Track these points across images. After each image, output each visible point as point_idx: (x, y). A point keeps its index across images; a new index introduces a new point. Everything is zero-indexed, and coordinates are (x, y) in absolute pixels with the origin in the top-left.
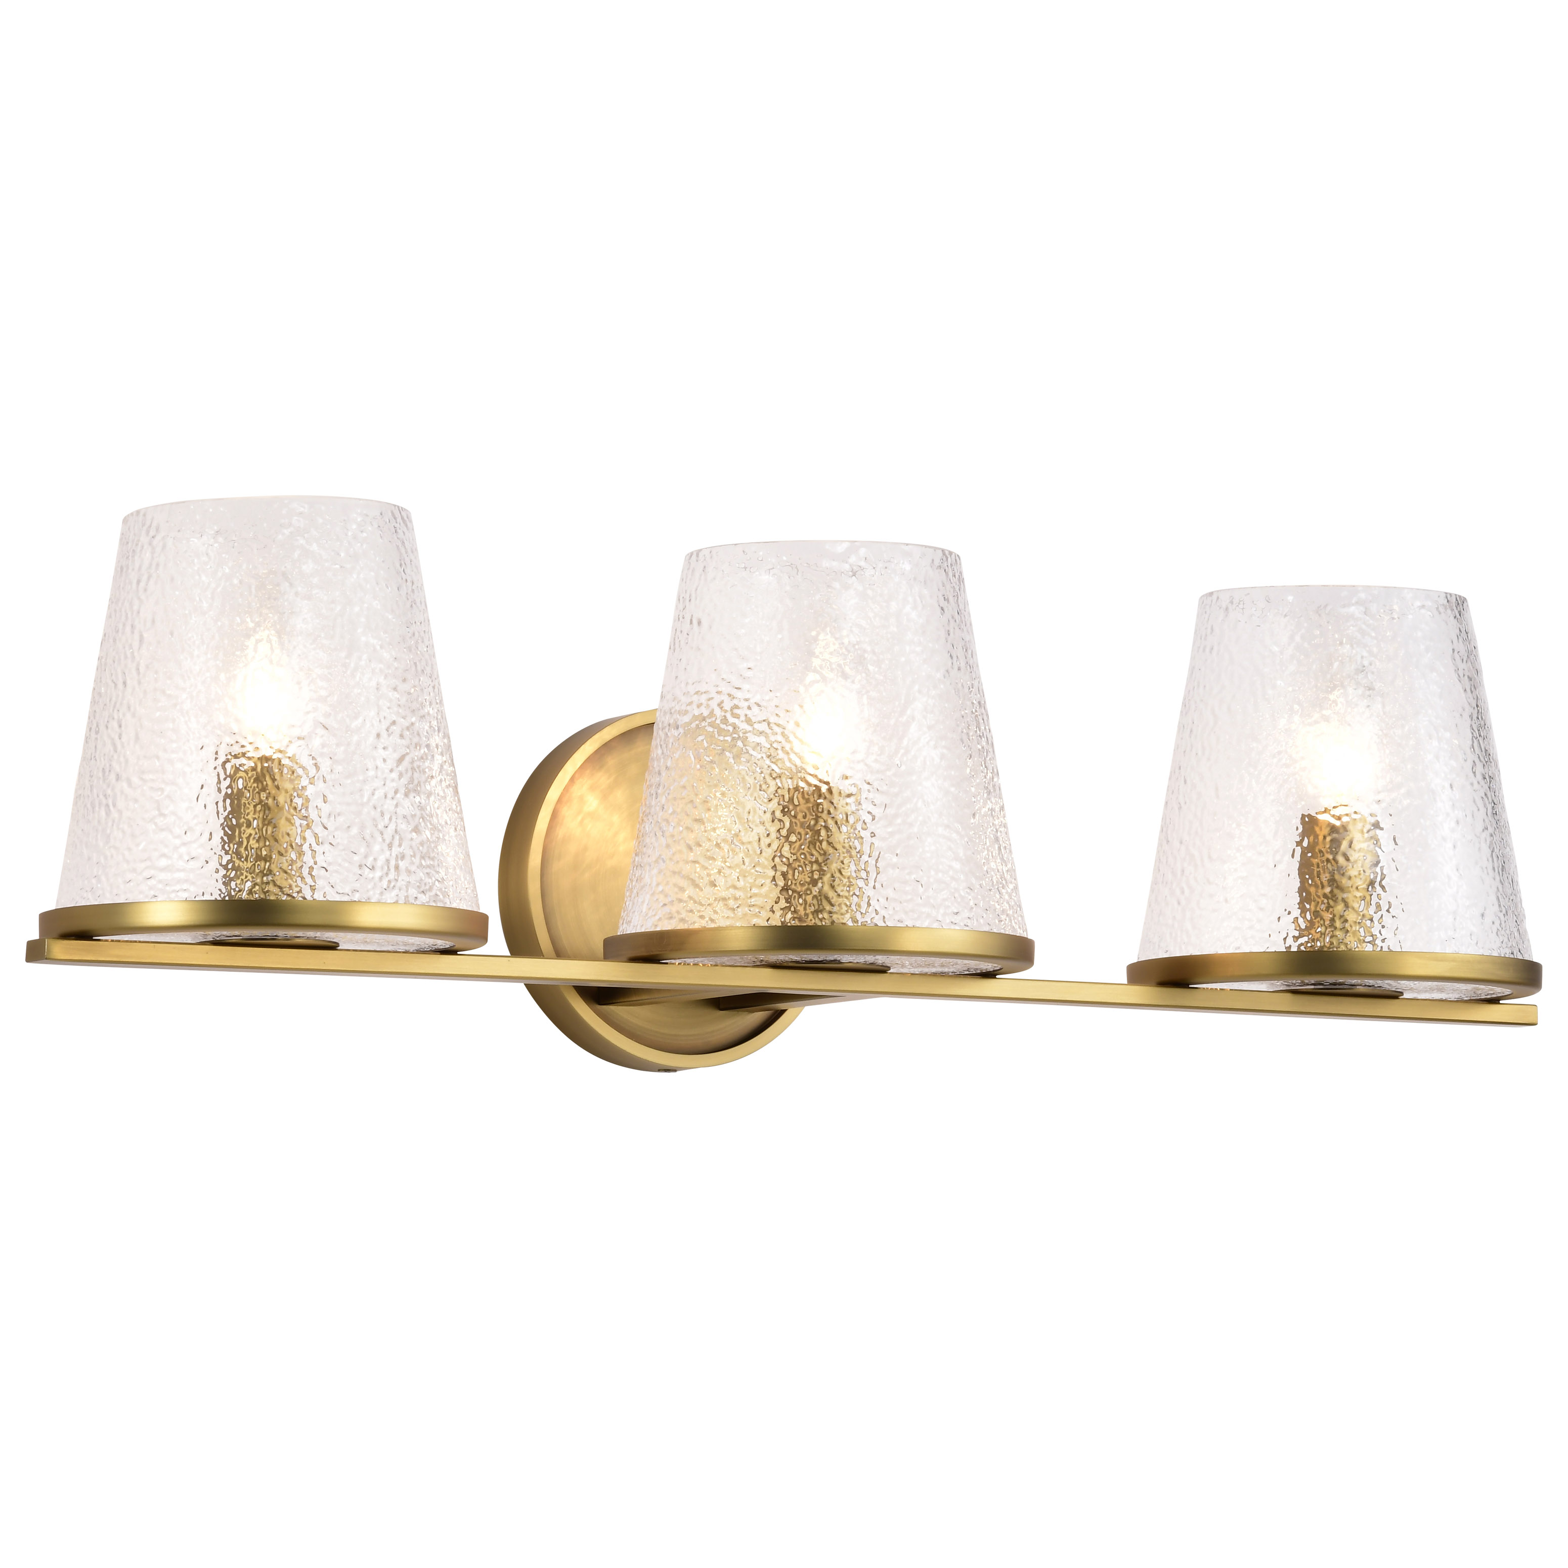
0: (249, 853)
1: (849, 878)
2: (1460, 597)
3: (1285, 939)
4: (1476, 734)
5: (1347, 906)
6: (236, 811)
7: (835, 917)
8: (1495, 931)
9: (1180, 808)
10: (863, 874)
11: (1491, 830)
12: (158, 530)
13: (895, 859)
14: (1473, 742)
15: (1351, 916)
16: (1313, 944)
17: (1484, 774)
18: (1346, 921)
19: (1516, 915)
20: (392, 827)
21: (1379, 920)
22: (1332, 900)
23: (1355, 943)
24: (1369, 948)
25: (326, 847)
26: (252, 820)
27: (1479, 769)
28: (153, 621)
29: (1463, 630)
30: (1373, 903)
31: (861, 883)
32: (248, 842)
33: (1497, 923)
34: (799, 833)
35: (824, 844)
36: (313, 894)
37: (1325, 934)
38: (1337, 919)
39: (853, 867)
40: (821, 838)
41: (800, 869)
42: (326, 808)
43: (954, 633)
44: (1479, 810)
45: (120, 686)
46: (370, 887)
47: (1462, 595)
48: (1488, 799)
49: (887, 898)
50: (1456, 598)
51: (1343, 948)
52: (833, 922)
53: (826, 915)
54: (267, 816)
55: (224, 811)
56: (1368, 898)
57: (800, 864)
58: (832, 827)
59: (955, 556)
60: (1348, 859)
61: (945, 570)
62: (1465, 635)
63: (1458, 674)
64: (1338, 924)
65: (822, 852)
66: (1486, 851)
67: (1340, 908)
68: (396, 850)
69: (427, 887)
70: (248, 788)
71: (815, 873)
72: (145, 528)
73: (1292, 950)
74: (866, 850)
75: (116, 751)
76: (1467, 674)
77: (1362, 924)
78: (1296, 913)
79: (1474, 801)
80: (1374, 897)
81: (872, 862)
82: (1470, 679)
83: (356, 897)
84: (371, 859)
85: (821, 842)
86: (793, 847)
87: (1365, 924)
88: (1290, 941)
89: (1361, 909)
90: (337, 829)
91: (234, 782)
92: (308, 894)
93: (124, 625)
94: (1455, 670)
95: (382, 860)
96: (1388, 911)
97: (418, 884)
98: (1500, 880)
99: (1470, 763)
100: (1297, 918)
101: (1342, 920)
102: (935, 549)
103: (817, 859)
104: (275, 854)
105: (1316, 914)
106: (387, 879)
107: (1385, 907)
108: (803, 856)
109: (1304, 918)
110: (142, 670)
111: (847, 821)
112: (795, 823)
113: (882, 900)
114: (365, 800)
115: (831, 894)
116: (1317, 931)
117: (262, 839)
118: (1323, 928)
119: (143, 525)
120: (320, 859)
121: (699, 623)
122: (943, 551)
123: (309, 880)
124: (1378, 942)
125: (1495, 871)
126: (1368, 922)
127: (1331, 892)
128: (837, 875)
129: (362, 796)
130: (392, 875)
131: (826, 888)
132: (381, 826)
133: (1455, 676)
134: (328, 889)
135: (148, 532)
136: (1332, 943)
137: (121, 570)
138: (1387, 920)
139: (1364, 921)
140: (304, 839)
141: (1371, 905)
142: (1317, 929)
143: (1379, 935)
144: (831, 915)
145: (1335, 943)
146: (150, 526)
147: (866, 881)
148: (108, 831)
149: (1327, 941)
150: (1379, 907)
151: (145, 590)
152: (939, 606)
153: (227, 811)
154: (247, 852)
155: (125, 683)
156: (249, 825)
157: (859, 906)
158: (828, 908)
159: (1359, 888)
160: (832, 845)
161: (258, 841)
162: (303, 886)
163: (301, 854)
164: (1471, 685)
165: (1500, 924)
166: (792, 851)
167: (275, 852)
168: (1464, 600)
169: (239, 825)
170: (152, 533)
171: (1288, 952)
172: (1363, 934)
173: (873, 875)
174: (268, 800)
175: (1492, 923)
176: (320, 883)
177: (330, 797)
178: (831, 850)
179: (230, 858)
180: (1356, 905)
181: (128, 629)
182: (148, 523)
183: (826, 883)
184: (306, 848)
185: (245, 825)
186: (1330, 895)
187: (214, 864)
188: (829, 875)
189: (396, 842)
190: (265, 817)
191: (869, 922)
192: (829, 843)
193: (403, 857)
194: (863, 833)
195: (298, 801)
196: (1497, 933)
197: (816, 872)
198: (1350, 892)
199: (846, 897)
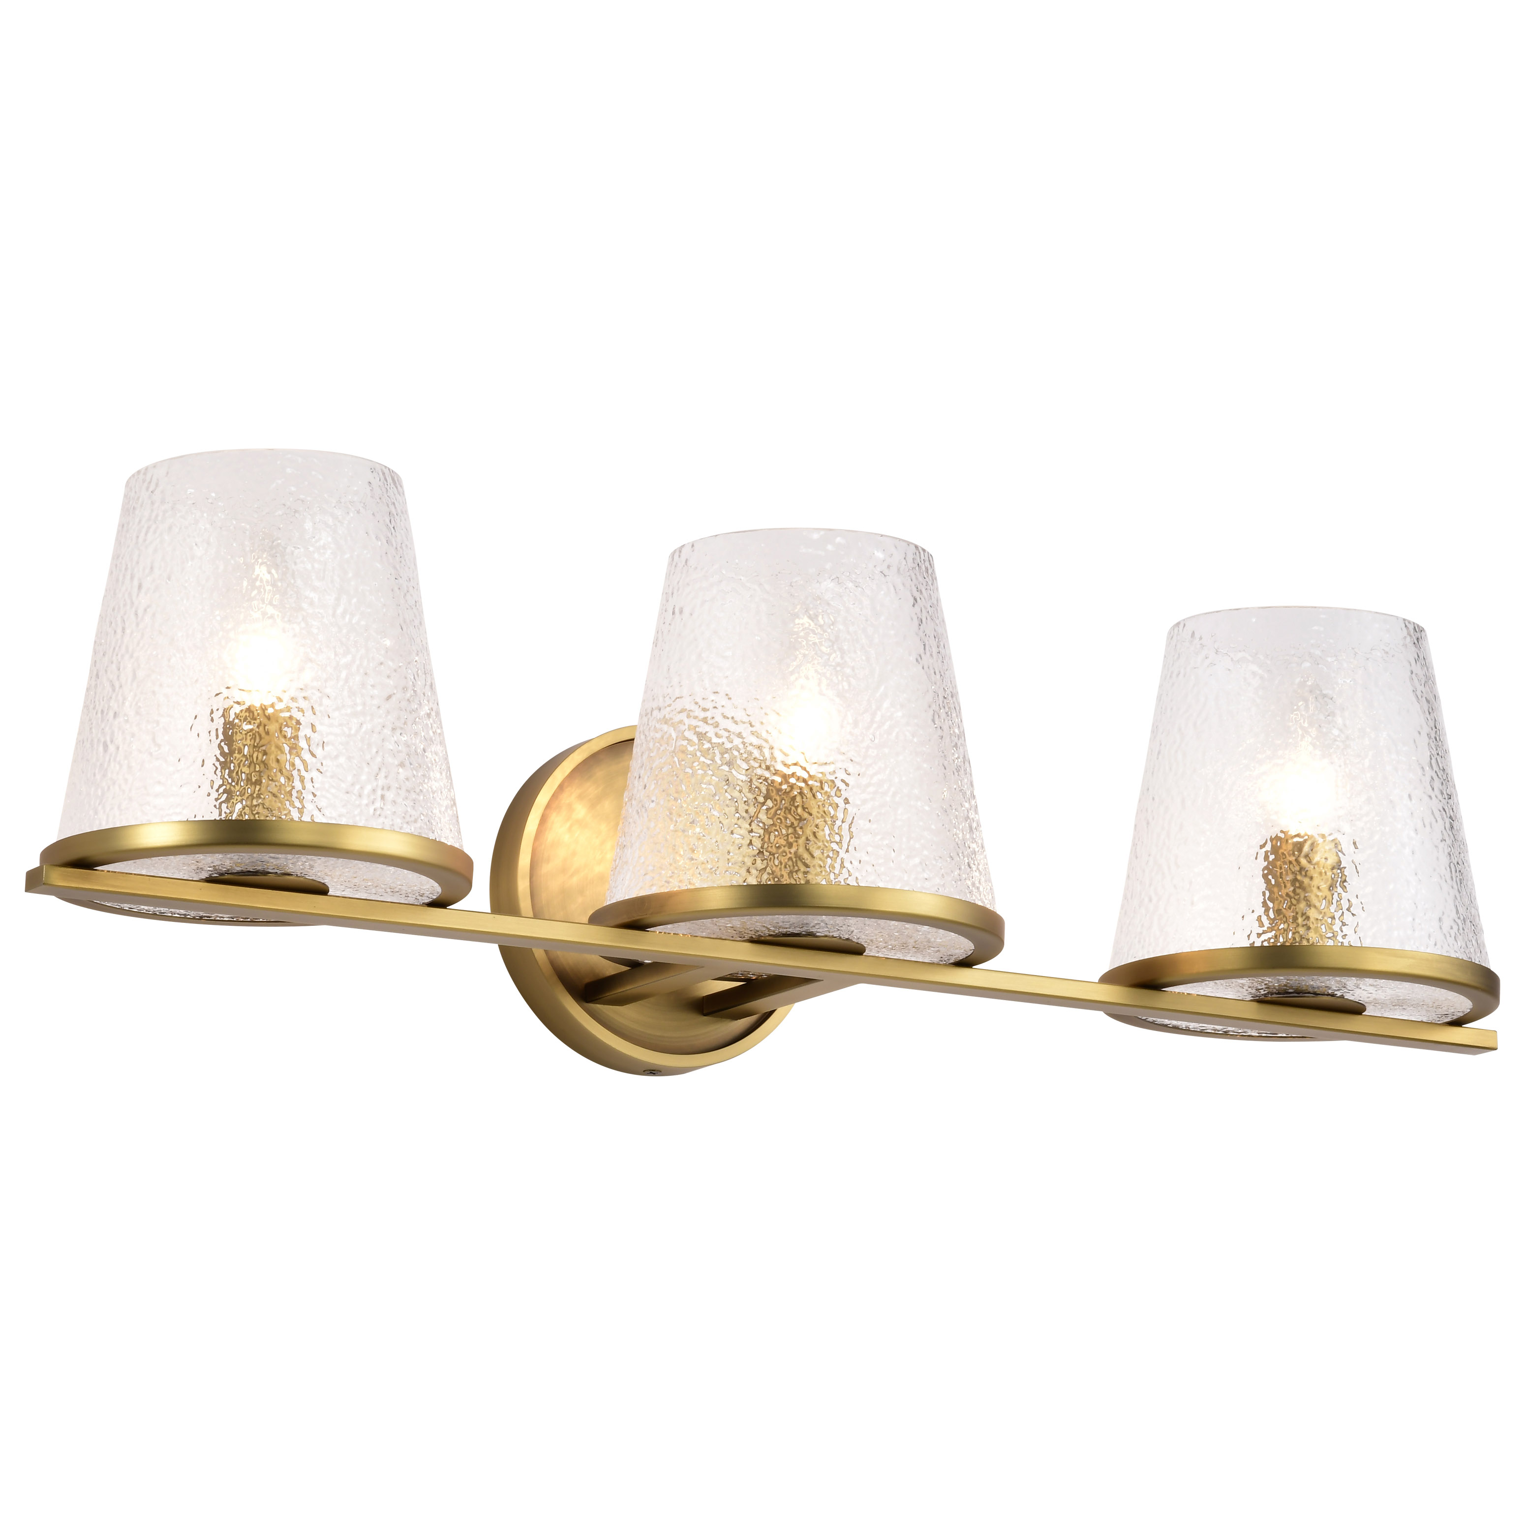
0: (239, 778)
1: (823, 841)
2: (1418, 626)
3: (1249, 936)
4: (1434, 752)
5: (1309, 905)
6: (228, 739)
7: (809, 877)
8: (1453, 935)
9: (1148, 823)
10: (837, 838)
11: (1449, 842)
12: (157, 485)
13: (868, 825)
14: (1431, 759)
15: (1313, 913)
16: (1276, 939)
17: (1442, 789)
18: (1308, 918)
19: (1473, 925)
20: (379, 759)
21: (1340, 917)
22: (1295, 899)
23: (1317, 939)
24: (1330, 943)
25: (314, 774)
26: (242, 747)
27: (1437, 784)
28: (152, 568)
29: (1421, 657)
30: (1334, 901)
31: (835, 846)
32: (239, 767)
33: (1455, 927)
34: (776, 800)
35: (800, 810)
36: (301, 817)
37: (1287, 931)
38: (1299, 916)
39: (827, 831)
40: (796, 804)
41: (776, 833)
42: (316, 738)
43: (926, 623)
44: (1437, 821)
45: (119, 631)
46: (356, 813)
47: (1420, 625)
48: (1446, 813)
49: (860, 861)
50: (1415, 627)
51: (1305, 943)
52: (808, 882)
53: (800, 875)
54: (257, 744)
55: (217, 739)
56: (1329, 897)
57: (776, 828)
58: (807, 794)
59: (928, 555)
60: (1310, 862)
61: (918, 564)
62: (1422, 659)
63: (1416, 694)
64: (1300, 920)
65: (798, 817)
66: (1445, 860)
67: (1302, 905)
68: (381, 781)
69: (413, 819)
70: (239, 717)
71: (790, 836)
72: (146, 484)
73: (1255, 945)
74: (840, 815)
75: (114, 690)
76: (1425, 695)
77: (1323, 922)
78: (1261, 911)
79: (1433, 813)
80: (1336, 896)
81: (845, 826)
82: (1428, 701)
83: (343, 821)
84: (357, 787)
85: (797, 807)
86: (769, 812)
87: (1326, 921)
88: (1253, 938)
89: (1322, 908)
90: (325, 758)
91: (226, 712)
92: (295, 815)
93: (124, 576)
94: (1413, 691)
95: (368, 788)
96: (1348, 910)
97: (403, 815)
98: (1458, 889)
99: (1428, 779)
100: (1261, 916)
101: (1304, 917)
102: (909, 543)
103: (792, 824)
104: (264, 779)
105: (1278, 912)
106: (373, 808)
107: (1345, 905)
108: (779, 821)
109: (1268, 916)
110: (140, 612)
111: (822, 789)
112: (772, 790)
113: (856, 863)
114: (353, 732)
115: (806, 856)
116: (1280, 928)
117: (253, 764)
118: (1286, 925)
119: (144, 481)
120: (308, 785)
121: (681, 612)
122: (916, 547)
123: (298, 804)
124: (1340, 938)
125: (1452, 880)
126: (1329, 920)
127: (1294, 891)
128: (811, 838)
129: (350, 729)
130: (378, 804)
131: (801, 850)
132: (368, 757)
133: (1414, 699)
134: (316, 812)
135: (147, 489)
136: (1294, 939)
137: (123, 527)
138: (1348, 917)
139: (1326, 918)
140: (293, 765)
141: (1332, 904)
142: (1280, 925)
143: (1339, 931)
144: (806, 876)
145: (1297, 939)
146: (150, 482)
147: (839, 844)
148: (106, 766)
149: (1290, 937)
150: (1339, 907)
151: (145, 540)
152: (912, 596)
153: (219, 740)
154: (237, 777)
155: (124, 629)
156: (240, 751)
157: (834, 867)
158: (803, 868)
159: (1320, 887)
160: (807, 810)
161: (249, 767)
162: (291, 809)
163: (289, 778)
164: (1429, 707)
165: (1459, 929)
166: (769, 816)
167: (266, 777)
168: (1422, 630)
169: (232, 752)
170: (151, 488)
171: (1252, 947)
172: (1324, 930)
173: (846, 839)
174: (259, 729)
175: (1450, 928)
176: (309, 806)
177: (318, 727)
178: (806, 815)
179: (221, 783)
180: (1318, 904)
181: (128, 577)
182: (148, 479)
183: (801, 845)
184: (295, 773)
185: (237, 752)
186: (1292, 894)
187: (206, 788)
188: (804, 838)
189: (382, 774)
190: (256, 744)
191: (843, 883)
192: (804, 809)
193: (389, 788)
194: (836, 800)
195: (289, 732)
196: (1455, 937)
197: (792, 835)
198: (1311, 891)
199: (820, 859)
